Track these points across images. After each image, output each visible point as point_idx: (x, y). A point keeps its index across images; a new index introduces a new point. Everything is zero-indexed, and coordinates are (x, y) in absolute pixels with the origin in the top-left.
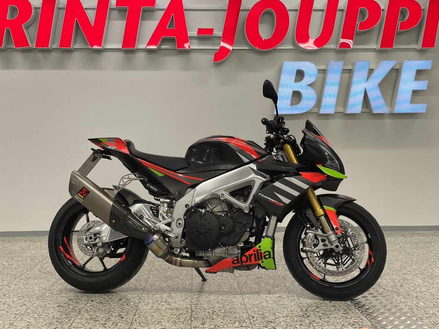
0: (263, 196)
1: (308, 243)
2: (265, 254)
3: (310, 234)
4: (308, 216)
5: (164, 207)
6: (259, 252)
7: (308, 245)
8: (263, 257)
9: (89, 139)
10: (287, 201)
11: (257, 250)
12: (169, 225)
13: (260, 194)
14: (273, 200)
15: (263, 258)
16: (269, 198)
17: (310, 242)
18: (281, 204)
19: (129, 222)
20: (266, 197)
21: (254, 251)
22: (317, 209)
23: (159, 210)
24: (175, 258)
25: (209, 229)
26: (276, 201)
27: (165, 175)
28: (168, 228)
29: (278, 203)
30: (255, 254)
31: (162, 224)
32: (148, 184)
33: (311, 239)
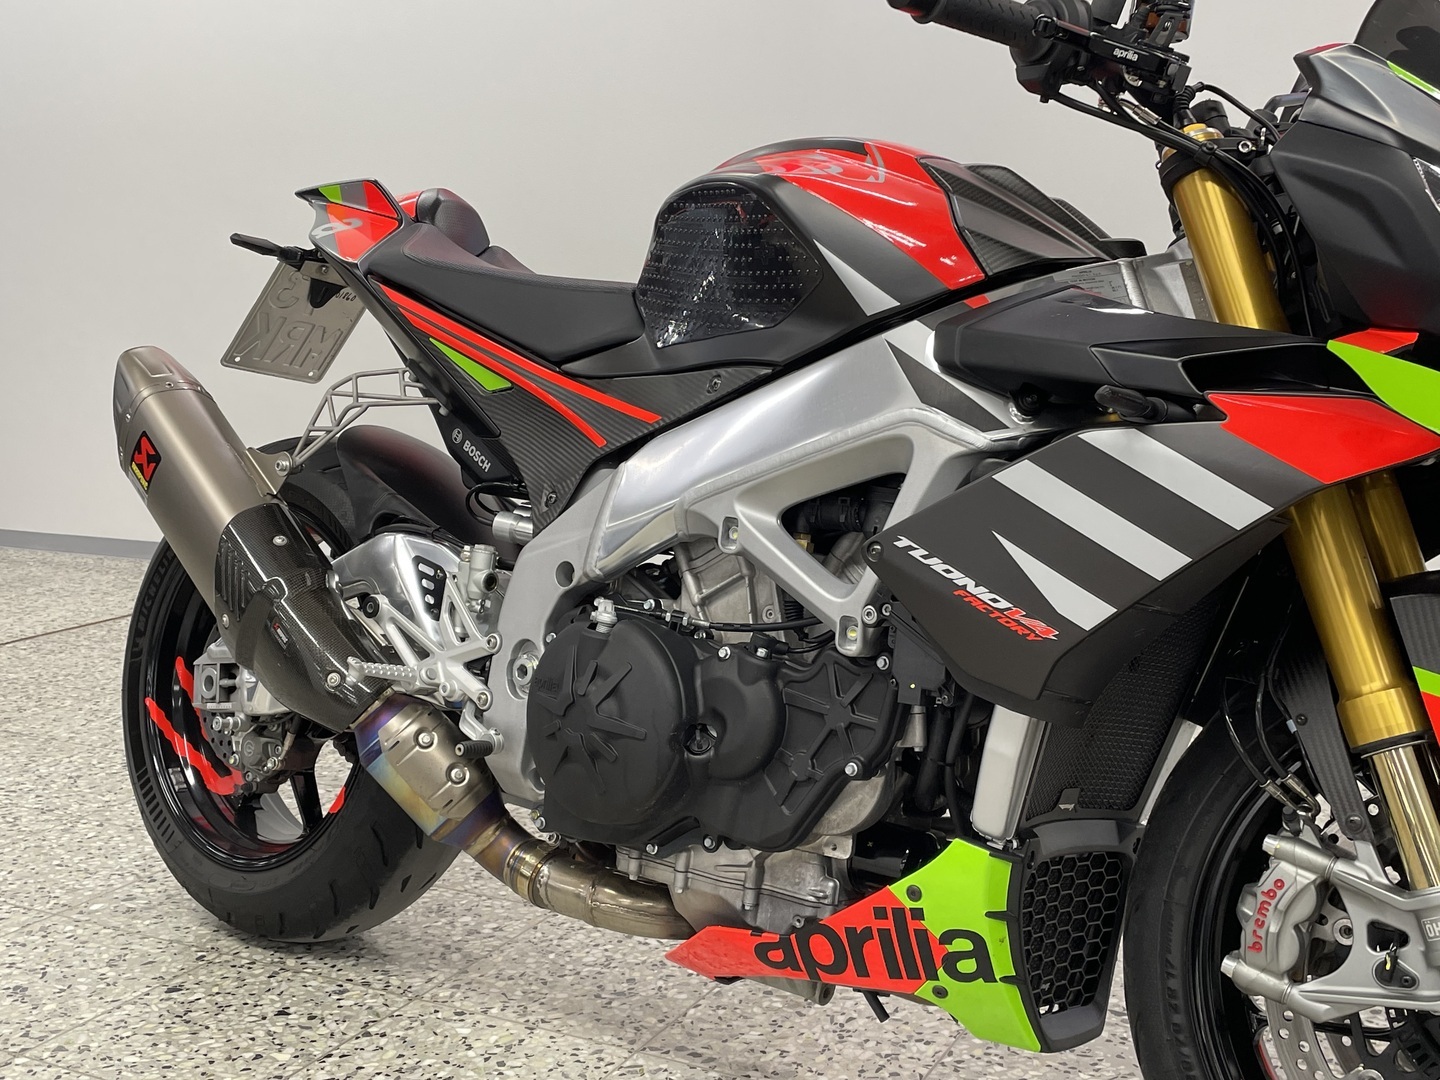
0: (919, 553)
1: (1261, 932)
2: (951, 948)
3: (1284, 865)
4: (1292, 726)
5: (471, 569)
6: (912, 925)
7: (1256, 947)
8: (938, 961)
9: (302, 194)
10: (1087, 610)
11: (900, 912)
12: (479, 667)
13: (903, 542)
14: (984, 594)
15: (941, 972)
16: (958, 578)
17: (1273, 929)
18: (1039, 626)
19: (279, 631)
20: (937, 565)
21: (880, 913)
22: (1365, 689)
23: (445, 577)
24: (517, 853)
25: (610, 736)
26: (1003, 604)
27: (510, 385)
28: (473, 685)
29: (1020, 615)
30: (884, 934)
31: (454, 658)
32: (456, 432)
33: (1281, 906)
